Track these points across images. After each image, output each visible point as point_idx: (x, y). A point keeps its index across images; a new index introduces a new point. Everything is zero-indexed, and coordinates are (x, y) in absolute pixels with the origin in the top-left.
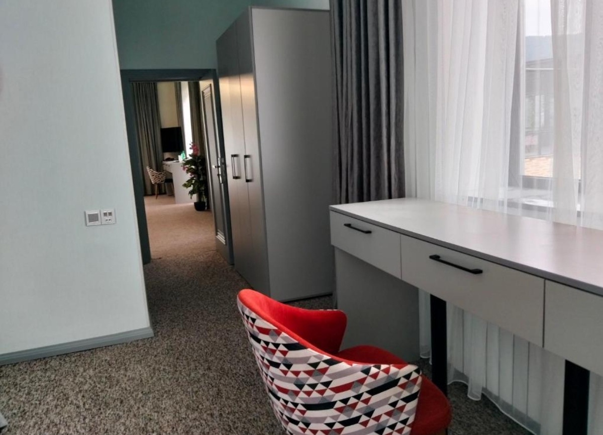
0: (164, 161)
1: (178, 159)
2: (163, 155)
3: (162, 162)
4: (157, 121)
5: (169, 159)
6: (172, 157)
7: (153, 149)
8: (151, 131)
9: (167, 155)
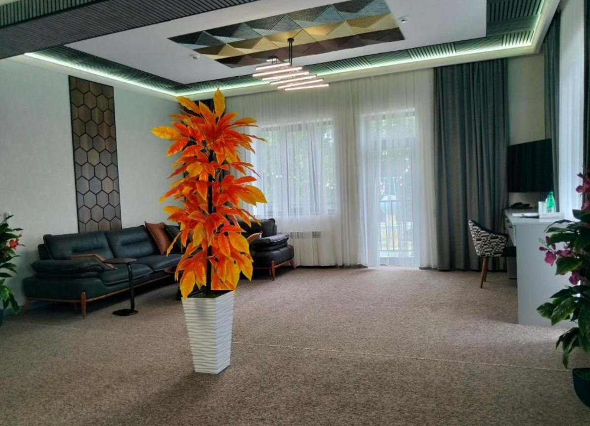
0: (508, 208)
1: (536, 209)
2: (508, 197)
3: (503, 210)
4: (501, 131)
5: (518, 207)
6: (524, 202)
7: (490, 190)
8: (488, 151)
9: (516, 198)
